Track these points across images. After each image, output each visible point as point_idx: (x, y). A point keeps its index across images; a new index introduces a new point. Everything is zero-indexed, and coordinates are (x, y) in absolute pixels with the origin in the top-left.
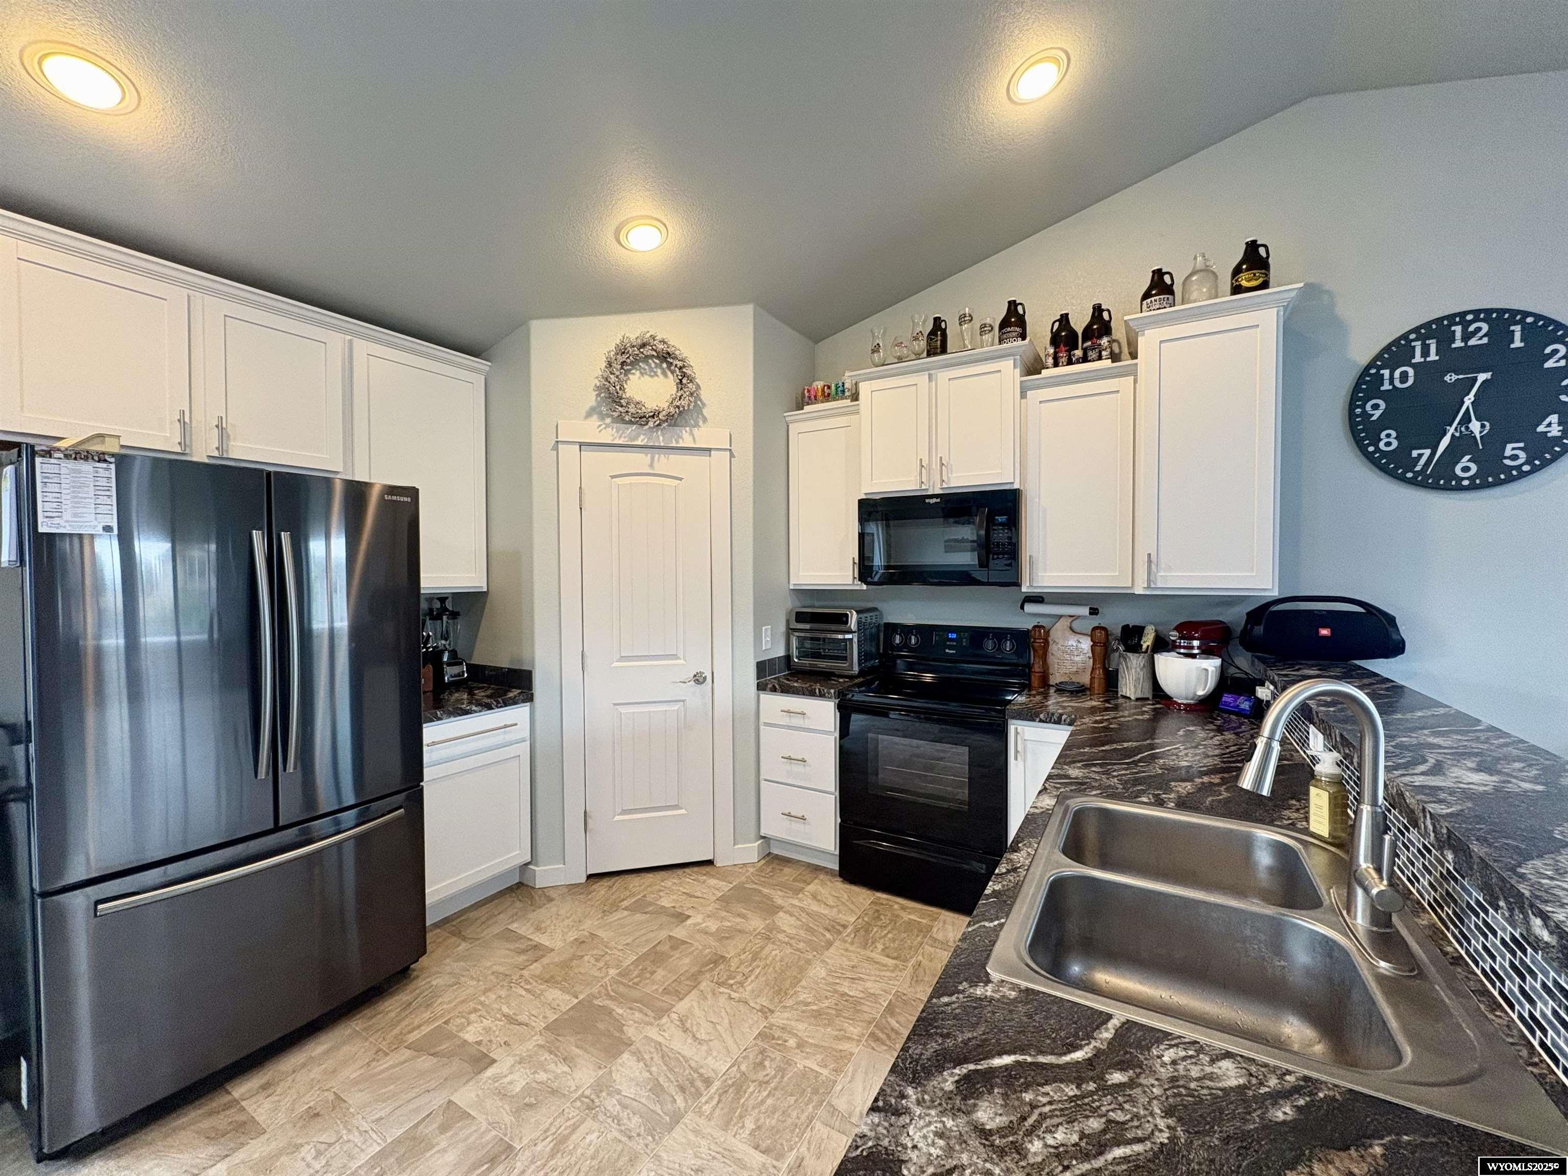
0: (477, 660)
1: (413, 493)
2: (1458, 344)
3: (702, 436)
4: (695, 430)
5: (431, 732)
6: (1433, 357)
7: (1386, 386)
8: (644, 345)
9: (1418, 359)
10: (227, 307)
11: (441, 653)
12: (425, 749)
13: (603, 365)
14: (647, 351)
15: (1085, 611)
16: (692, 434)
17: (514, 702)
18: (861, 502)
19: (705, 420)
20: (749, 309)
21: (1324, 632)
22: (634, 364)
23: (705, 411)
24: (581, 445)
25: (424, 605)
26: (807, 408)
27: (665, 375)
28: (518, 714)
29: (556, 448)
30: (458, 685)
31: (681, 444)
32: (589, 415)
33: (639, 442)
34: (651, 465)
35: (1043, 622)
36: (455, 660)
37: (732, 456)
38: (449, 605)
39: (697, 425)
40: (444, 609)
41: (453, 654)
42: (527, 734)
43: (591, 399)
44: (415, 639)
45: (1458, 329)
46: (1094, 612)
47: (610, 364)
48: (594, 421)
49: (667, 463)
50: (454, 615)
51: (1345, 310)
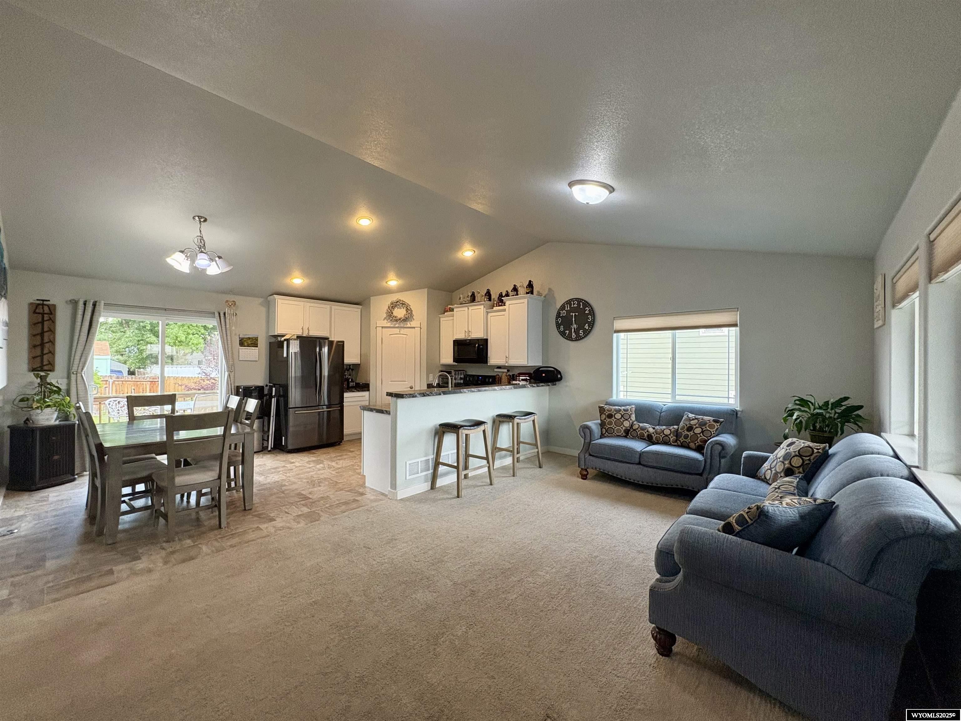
0: (357, 382)
1: (343, 342)
2: (572, 306)
3: (413, 324)
4: (411, 322)
5: (346, 395)
6: (569, 309)
7: (561, 315)
8: (397, 302)
9: (566, 309)
10: (309, 304)
11: (349, 379)
12: (345, 399)
13: (387, 308)
14: (398, 303)
15: (506, 370)
16: (410, 323)
17: (365, 391)
18: (454, 341)
19: (414, 319)
20: (426, 289)
21: (544, 375)
22: (396, 306)
23: (414, 317)
24: (382, 327)
25: (345, 367)
26: (446, 313)
27: (403, 308)
28: (366, 394)
29: (376, 328)
30: (352, 387)
31: (407, 326)
32: (384, 320)
33: (396, 326)
34: (400, 332)
35: (500, 374)
36: (352, 381)
37: (421, 328)
38: (351, 367)
39: (412, 321)
40: (350, 368)
41: (352, 379)
42: (368, 399)
43: (385, 315)
44: (343, 375)
45: (572, 302)
46: (508, 371)
47: (389, 307)
48: (386, 321)
49: (403, 331)
50: (352, 370)
51: (556, 295)
